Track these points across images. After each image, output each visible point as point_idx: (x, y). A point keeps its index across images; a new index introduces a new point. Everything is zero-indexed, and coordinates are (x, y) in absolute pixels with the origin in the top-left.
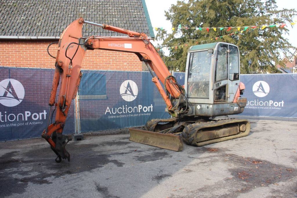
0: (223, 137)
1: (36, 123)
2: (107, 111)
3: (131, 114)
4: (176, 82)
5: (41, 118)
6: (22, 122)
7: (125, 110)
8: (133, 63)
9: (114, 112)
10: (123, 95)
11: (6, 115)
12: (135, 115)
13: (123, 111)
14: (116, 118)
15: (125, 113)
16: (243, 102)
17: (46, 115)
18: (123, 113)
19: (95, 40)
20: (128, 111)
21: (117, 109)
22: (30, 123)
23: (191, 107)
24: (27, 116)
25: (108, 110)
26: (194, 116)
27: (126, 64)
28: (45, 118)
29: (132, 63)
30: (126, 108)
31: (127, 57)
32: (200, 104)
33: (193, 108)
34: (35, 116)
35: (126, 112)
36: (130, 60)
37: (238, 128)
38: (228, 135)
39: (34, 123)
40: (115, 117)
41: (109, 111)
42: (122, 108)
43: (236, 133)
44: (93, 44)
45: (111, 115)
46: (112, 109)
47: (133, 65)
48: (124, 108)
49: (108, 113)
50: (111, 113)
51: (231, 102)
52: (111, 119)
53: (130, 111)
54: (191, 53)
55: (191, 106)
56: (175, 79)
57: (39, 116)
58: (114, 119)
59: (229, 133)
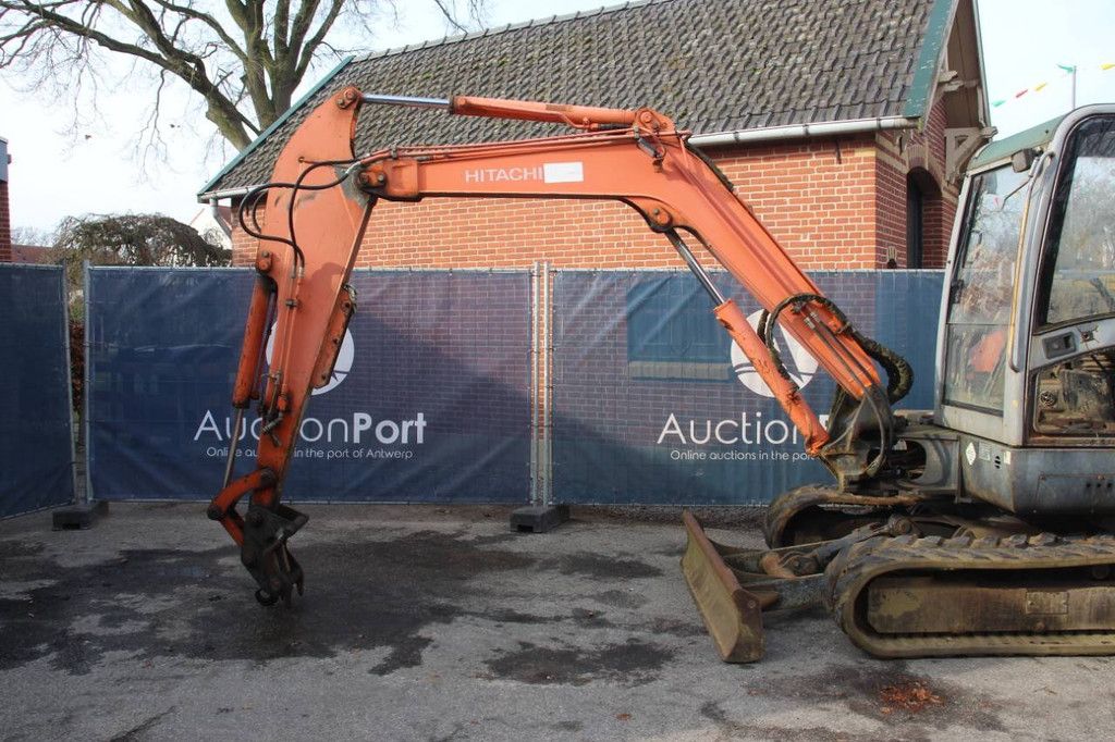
2: (665, 431)
3: (777, 447)
4: (844, 323)
5: (405, 440)
6: (343, 446)
7: (751, 433)
8: (839, 236)
12: (800, 457)
13: (740, 437)
14: (709, 464)
15: (751, 442)
17: (425, 428)
18: (740, 442)
19: (401, 163)
20: (767, 435)
21: (713, 428)
22: (370, 453)
23: (937, 448)
24: (358, 428)
25: (671, 426)
26: (950, 496)
27: (808, 240)
28: (420, 440)
29: (832, 236)
30: (759, 423)
31: (814, 212)
32: (979, 439)
33: (948, 455)
34: (387, 432)
35: (758, 442)
36: (825, 221)
39: (381, 454)
42: (740, 423)
44: (390, 178)
45: (682, 447)
46: (692, 423)
47: (839, 244)
48: (745, 425)
49: (672, 440)
50: (684, 442)
52: (683, 462)
53: (777, 438)
54: (973, 177)
55: (939, 444)
56: (838, 311)
57: (400, 432)
58: (697, 464)
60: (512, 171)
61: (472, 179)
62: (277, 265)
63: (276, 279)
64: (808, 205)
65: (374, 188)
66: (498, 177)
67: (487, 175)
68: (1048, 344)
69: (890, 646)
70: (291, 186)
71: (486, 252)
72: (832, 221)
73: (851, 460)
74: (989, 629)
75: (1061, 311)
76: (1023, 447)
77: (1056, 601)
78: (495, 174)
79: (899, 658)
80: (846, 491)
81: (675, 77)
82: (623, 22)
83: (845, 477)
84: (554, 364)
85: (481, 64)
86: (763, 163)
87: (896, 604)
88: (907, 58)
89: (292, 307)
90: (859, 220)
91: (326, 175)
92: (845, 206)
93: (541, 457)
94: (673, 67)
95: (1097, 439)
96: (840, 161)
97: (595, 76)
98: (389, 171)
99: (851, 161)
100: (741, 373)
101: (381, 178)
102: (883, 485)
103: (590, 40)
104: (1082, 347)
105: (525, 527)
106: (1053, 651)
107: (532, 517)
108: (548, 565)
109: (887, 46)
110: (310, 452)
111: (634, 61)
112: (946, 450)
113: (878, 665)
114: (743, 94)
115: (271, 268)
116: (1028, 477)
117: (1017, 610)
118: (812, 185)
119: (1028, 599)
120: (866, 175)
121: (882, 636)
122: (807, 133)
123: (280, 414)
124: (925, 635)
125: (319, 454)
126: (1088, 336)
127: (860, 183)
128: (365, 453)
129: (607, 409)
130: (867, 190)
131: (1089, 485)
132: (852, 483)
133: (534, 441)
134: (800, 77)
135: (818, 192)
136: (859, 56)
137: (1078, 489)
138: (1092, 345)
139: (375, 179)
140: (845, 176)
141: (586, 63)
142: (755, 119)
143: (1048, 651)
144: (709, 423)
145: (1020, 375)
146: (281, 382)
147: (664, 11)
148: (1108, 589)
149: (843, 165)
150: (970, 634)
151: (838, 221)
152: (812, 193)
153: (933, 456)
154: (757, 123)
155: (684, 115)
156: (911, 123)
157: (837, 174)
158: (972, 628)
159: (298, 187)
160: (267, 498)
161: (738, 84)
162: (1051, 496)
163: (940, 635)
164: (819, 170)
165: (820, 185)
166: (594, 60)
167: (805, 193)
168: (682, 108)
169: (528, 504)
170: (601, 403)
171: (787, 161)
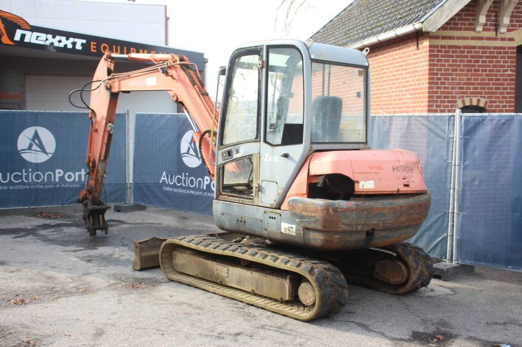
126: (238, 151)
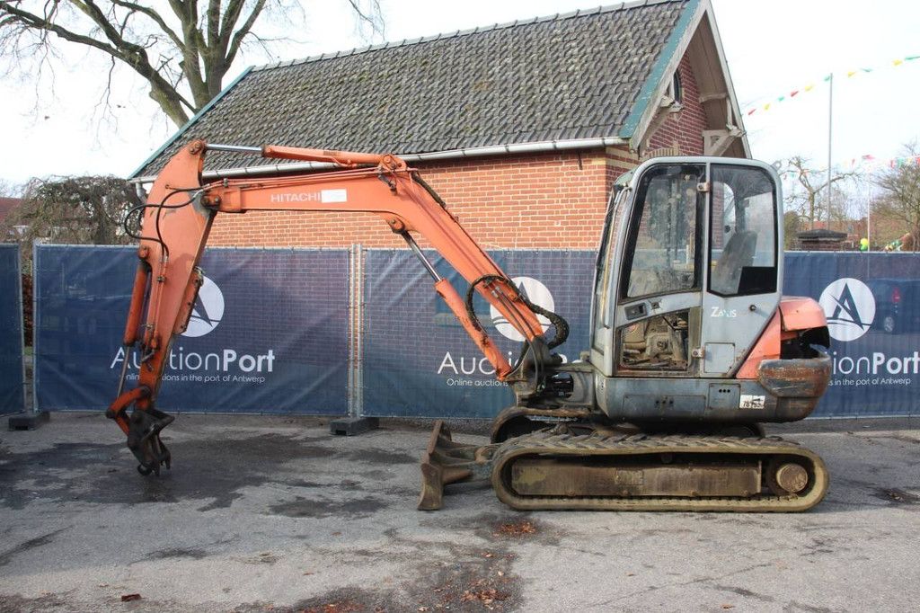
0: (660, 498)
1: (249, 379)
2: (443, 365)
4: (518, 294)
5: (259, 369)
6: (216, 373)
9: (468, 367)
10: (498, 321)
11: (181, 355)
14: (475, 389)
16: (788, 379)
17: (274, 361)
21: (478, 362)
23: (580, 378)
28: (270, 369)
34: (247, 363)
37: (759, 477)
38: (690, 492)
39: (243, 379)
40: (469, 383)
41: (452, 365)
43: (745, 493)
46: (462, 359)
49: (448, 371)
50: (457, 372)
51: (720, 376)
52: (456, 387)
55: (581, 375)
57: (257, 364)
58: (466, 388)
59: (701, 488)
60: (300, 195)
61: (276, 201)
62: (152, 255)
63: (151, 263)
64: (560, 199)
65: (213, 206)
66: (292, 200)
67: (285, 198)
68: (628, 311)
69: (525, 503)
70: (158, 206)
71: (337, 230)
72: (576, 212)
73: (524, 384)
74: (591, 494)
75: (636, 289)
76: (613, 377)
77: (635, 476)
78: (290, 197)
79: (529, 510)
80: (520, 405)
81: (477, 98)
82: (452, 49)
83: (520, 396)
84: (365, 317)
85: (346, 79)
86: (529, 168)
87: (530, 476)
88: (637, 88)
89: (160, 282)
90: (594, 211)
91: (183, 198)
92: (585, 201)
93: (355, 381)
94: (478, 90)
95: (662, 372)
96: (581, 168)
97: (422, 95)
98: (222, 196)
99: (590, 168)
100: (496, 324)
101: (217, 200)
102: (546, 402)
103: (426, 63)
104: (651, 313)
105: (340, 431)
106: (630, 508)
107: (344, 425)
108: (344, 455)
109: (626, 78)
110: (192, 377)
111: (452, 83)
112: (585, 379)
113: (513, 514)
114: (520, 115)
115: (148, 256)
116: (617, 396)
117: (609, 482)
118: (563, 185)
119: (617, 475)
120: (599, 178)
121: (523, 497)
122: (555, 147)
123: (153, 350)
124: (552, 497)
125: (199, 378)
127: (595, 184)
128: (231, 379)
129: (422, 349)
130: (600, 189)
131: (657, 402)
132: (523, 400)
133: (351, 369)
134: (561, 102)
135: (566, 190)
136: (606, 85)
137: (650, 404)
138: (658, 311)
139: (213, 200)
140: (585, 179)
141: (419, 82)
142: (523, 134)
143: (626, 508)
144: (474, 359)
145: (611, 330)
146: (154, 330)
147: (483, 40)
148: (670, 469)
149: (583, 171)
150: (581, 497)
151: (581, 212)
152: (563, 190)
153: (578, 383)
154: (523, 138)
155: (475, 130)
156: (625, 142)
157: (579, 177)
158: (580, 493)
159: (162, 206)
160: (145, 405)
161: (519, 106)
162: (633, 408)
163: (561, 497)
164: (568, 174)
165: (568, 185)
166: (425, 80)
167: (558, 191)
168: (476, 125)
169: (347, 416)
170: (418, 344)
171: (546, 167)
